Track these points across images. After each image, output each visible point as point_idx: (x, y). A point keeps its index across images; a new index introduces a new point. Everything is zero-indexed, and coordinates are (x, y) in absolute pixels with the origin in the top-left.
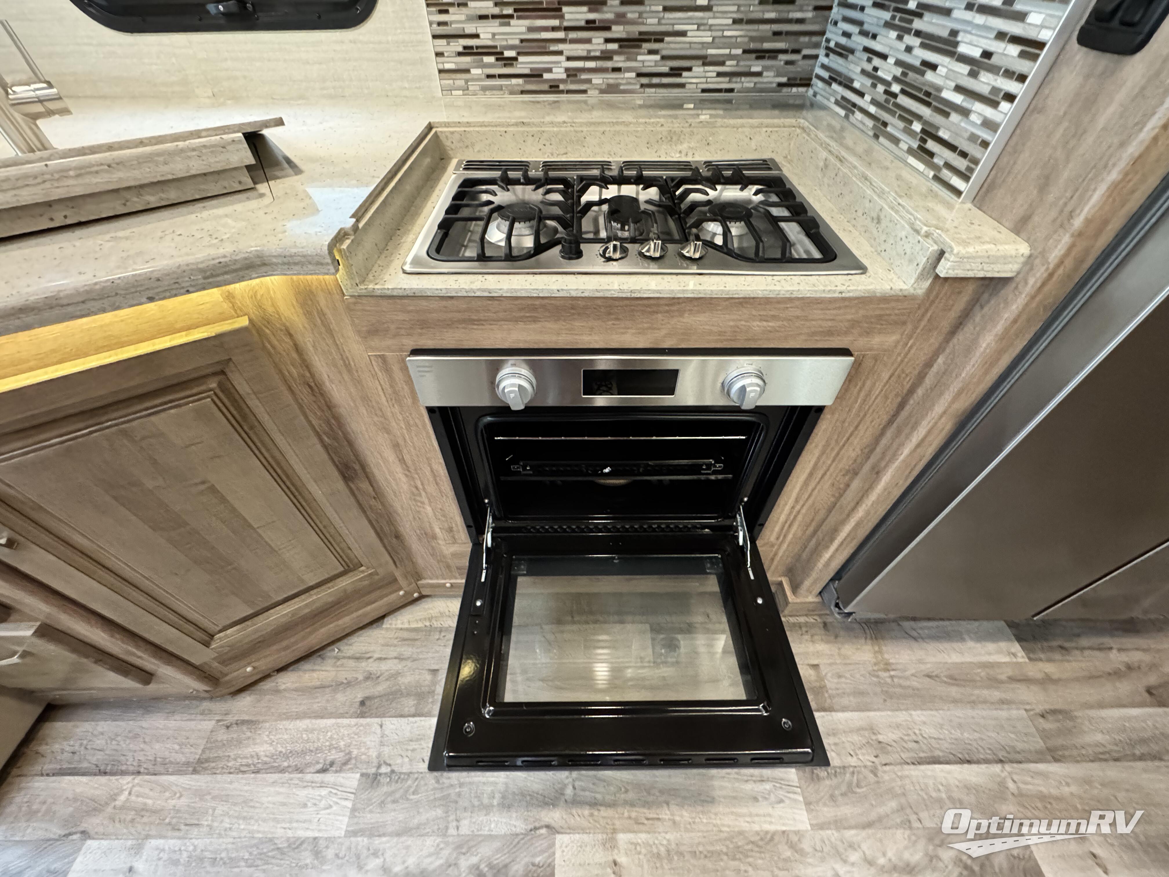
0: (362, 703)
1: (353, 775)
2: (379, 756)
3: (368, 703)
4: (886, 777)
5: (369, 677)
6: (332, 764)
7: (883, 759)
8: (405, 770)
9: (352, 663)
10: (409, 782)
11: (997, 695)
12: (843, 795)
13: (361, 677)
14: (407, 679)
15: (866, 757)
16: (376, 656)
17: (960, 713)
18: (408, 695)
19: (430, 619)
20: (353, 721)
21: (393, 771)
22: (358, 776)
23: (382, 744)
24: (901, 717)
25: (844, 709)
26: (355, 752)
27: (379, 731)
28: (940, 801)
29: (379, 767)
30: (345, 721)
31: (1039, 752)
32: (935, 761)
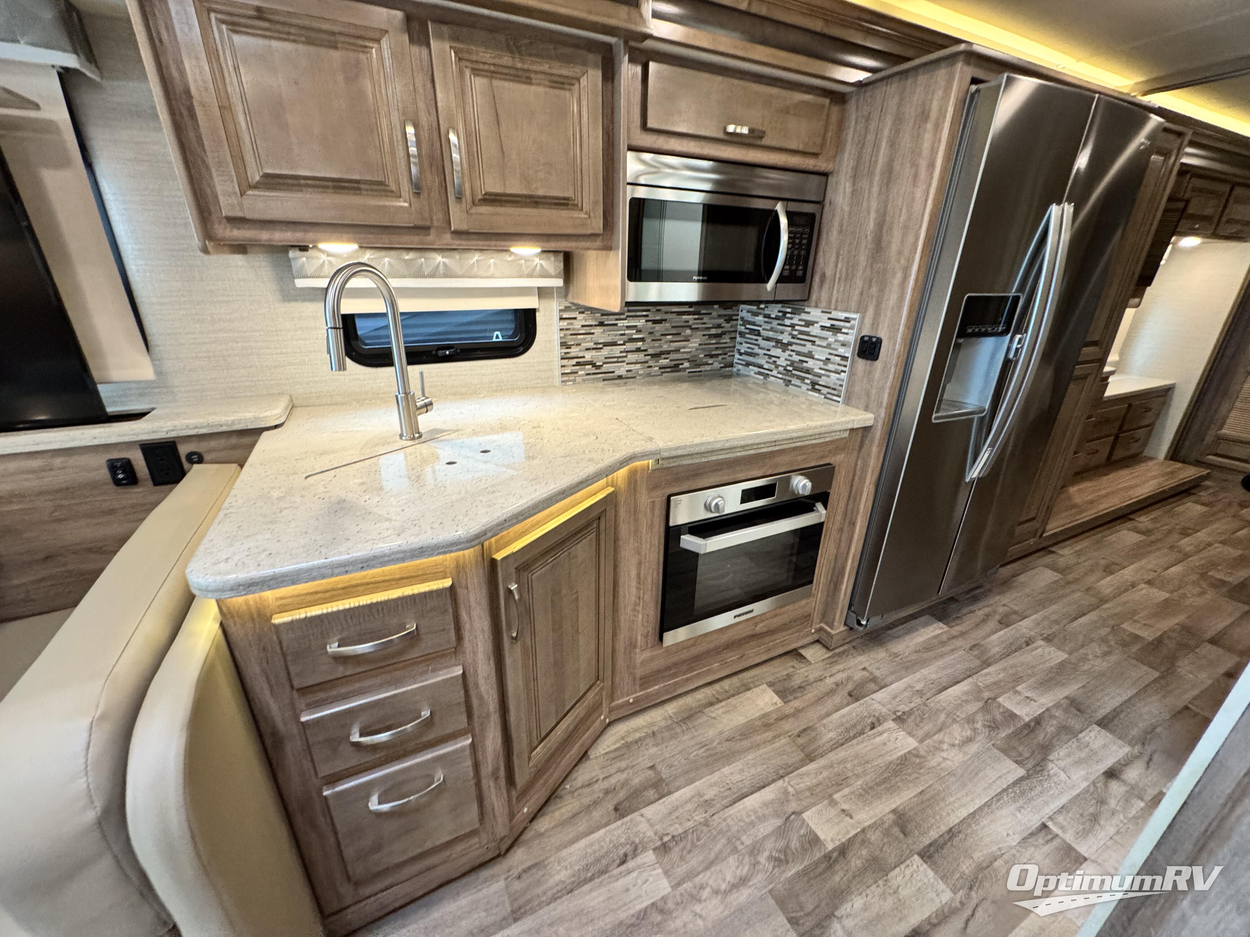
0: (616, 809)
1: (647, 853)
2: (656, 834)
3: (621, 807)
4: (932, 705)
5: (607, 792)
6: (626, 855)
7: (925, 698)
8: (680, 830)
9: (586, 790)
10: (690, 836)
11: (947, 648)
12: (921, 722)
13: (601, 795)
14: (636, 781)
15: (917, 701)
16: (601, 777)
17: (940, 663)
18: (646, 789)
19: (623, 738)
20: (619, 823)
21: (673, 837)
22: (651, 852)
23: (652, 825)
24: (918, 675)
25: (892, 683)
26: (637, 840)
27: (643, 819)
28: (960, 704)
29: (661, 839)
30: (613, 826)
31: (980, 666)
32: (945, 688)
